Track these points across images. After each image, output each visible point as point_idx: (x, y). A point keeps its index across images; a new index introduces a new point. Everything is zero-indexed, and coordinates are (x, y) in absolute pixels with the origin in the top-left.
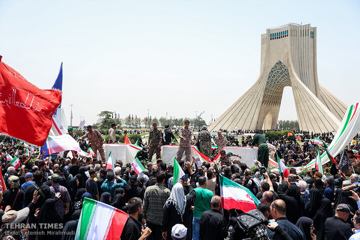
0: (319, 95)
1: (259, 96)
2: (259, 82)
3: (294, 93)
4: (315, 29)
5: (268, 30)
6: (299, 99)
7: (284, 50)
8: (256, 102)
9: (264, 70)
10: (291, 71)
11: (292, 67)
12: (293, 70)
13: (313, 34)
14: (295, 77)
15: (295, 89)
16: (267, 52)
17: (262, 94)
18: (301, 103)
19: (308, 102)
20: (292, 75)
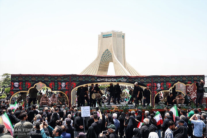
0: (126, 67)
1: (97, 66)
2: (97, 59)
3: (114, 66)
4: (124, 34)
5: (102, 33)
6: (117, 69)
7: (109, 43)
8: (95, 70)
9: (99, 53)
10: (113, 54)
11: (113, 52)
12: (114, 54)
13: (123, 37)
14: (115, 57)
15: (115, 63)
16: (101, 45)
17: (98, 66)
18: (118, 71)
19: (121, 70)
20: (114, 56)
